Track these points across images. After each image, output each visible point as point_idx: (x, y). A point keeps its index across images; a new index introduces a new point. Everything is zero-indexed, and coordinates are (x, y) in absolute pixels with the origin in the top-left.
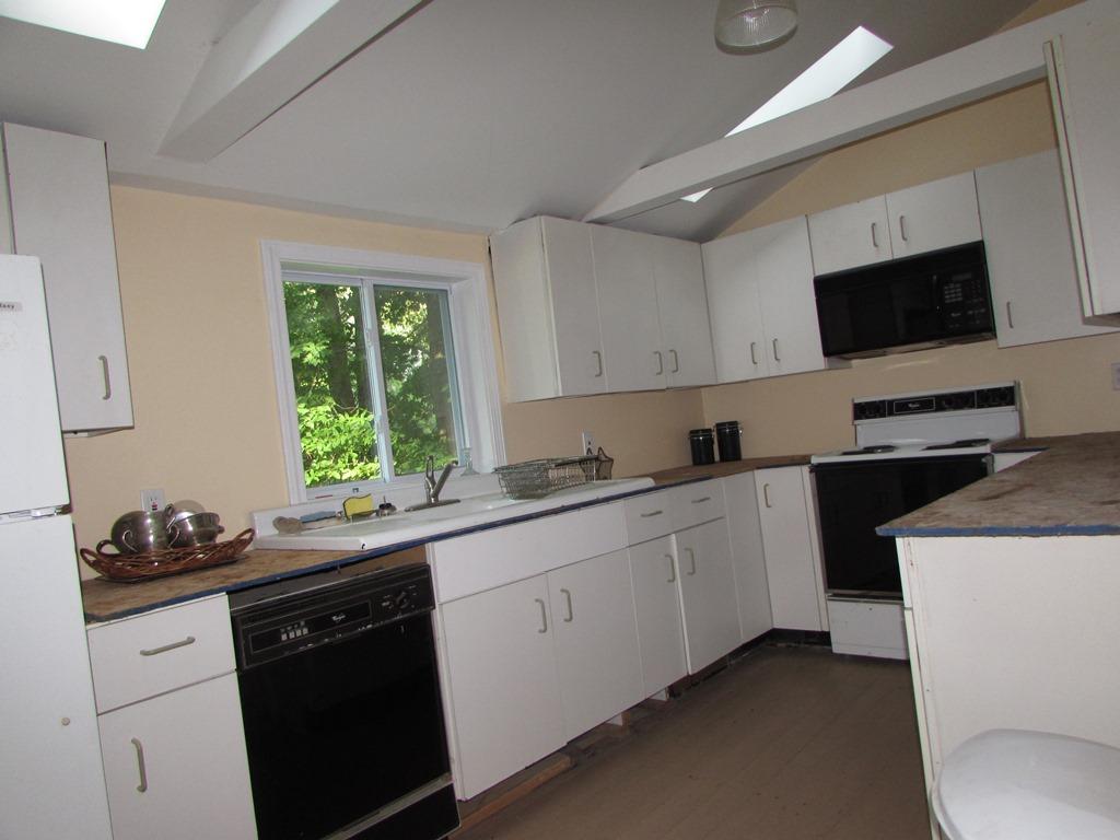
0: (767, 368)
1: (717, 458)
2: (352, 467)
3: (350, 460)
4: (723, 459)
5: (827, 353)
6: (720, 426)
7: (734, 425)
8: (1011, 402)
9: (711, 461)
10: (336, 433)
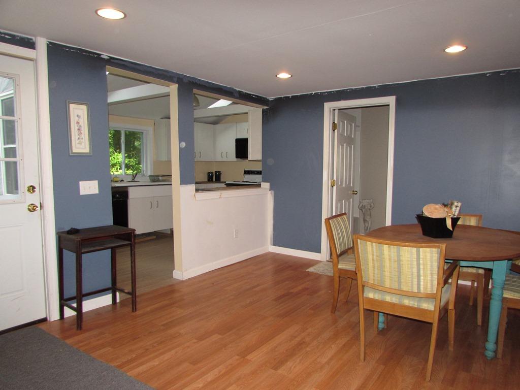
0: (225, 159)
1: (214, 180)
2: (117, 171)
3: (117, 169)
4: (216, 180)
5: (236, 157)
6: (216, 172)
7: (219, 172)
8: (261, 174)
9: (212, 180)
10: (113, 159)
